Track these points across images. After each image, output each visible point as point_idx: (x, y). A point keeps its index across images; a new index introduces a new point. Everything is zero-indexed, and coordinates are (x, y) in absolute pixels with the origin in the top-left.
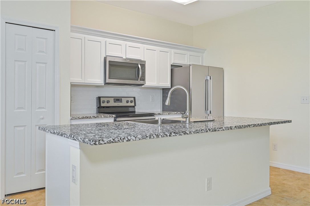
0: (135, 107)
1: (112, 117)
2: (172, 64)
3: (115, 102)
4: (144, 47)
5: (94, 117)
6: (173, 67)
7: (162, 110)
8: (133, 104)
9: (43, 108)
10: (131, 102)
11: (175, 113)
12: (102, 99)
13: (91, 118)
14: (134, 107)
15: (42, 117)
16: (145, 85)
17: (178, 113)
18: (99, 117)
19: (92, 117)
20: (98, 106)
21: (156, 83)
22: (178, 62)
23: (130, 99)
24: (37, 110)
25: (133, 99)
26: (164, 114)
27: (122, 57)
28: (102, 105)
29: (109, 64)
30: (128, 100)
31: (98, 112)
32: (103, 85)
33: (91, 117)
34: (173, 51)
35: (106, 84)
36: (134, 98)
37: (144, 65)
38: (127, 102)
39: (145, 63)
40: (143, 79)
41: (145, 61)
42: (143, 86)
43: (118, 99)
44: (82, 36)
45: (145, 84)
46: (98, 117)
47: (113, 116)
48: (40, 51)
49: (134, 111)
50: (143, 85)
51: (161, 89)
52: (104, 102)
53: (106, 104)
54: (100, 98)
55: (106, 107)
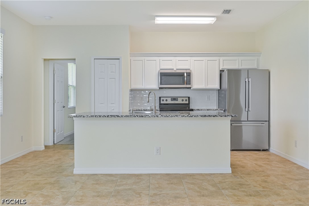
0: (189, 104)
2: (221, 70)
3: (172, 100)
7: (218, 107)
8: (187, 102)
9: (113, 104)
15: (113, 109)
21: (203, 86)
22: (228, 67)
24: (110, 105)
25: (187, 98)
27: (173, 69)
28: (162, 102)
29: (161, 75)
32: (158, 89)
34: (222, 58)
36: (189, 98)
37: (190, 72)
38: (183, 100)
40: (189, 83)
42: (191, 89)
43: (174, 99)
44: (143, 58)
45: (193, 87)
48: (112, 72)
49: (189, 107)
51: (217, 90)
52: (163, 100)
53: (165, 102)
54: (160, 98)
55: (164, 104)
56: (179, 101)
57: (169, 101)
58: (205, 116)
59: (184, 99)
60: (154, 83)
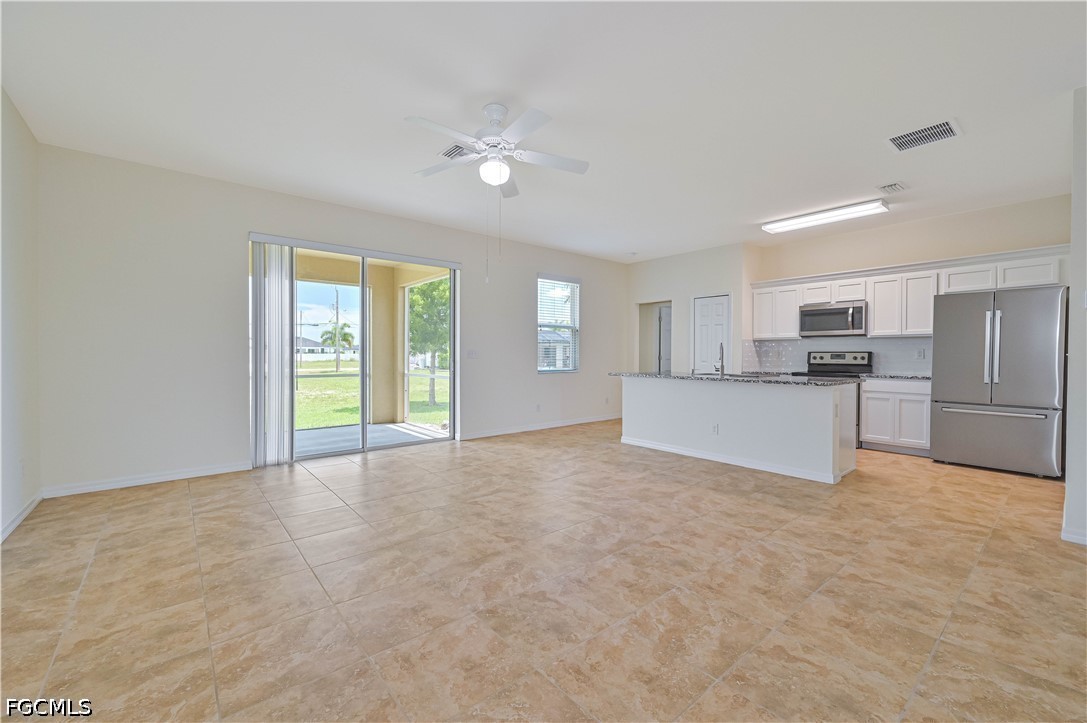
8: (865, 362)
10: (862, 359)
21: (896, 331)
25: (865, 355)
27: (830, 302)
28: (812, 361)
32: (800, 338)
34: (946, 271)
36: (870, 353)
37: (862, 306)
38: (855, 358)
42: (869, 337)
43: (838, 356)
44: (772, 289)
48: (717, 315)
52: (815, 358)
53: (818, 361)
54: (810, 353)
55: (819, 364)
56: (849, 360)
57: (828, 360)
58: (770, 382)
59: (859, 356)
60: (792, 329)
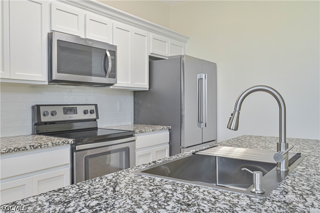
0: (97, 120)
1: (68, 143)
2: (150, 55)
3: (65, 113)
4: (113, 24)
5: (33, 146)
6: (152, 59)
7: (133, 122)
8: (94, 116)
10: (91, 113)
11: (161, 128)
12: (42, 109)
13: (27, 150)
14: (95, 120)
16: (114, 85)
17: (164, 128)
18: (43, 146)
19: (28, 147)
20: (36, 122)
21: (130, 83)
22: (159, 52)
23: (89, 108)
25: (93, 108)
26: (147, 131)
27: (80, 36)
28: (44, 119)
29: (59, 46)
30: (87, 110)
31: (35, 133)
32: (47, 83)
33: (25, 148)
34: (151, 35)
35: (51, 81)
36: (96, 106)
37: (115, 52)
38: (85, 114)
39: (116, 49)
40: (113, 75)
41: (116, 46)
42: (111, 87)
45: (116, 83)
46: (41, 146)
47: (70, 142)
49: (95, 127)
50: (112, 85)
51: (131, 91)
52: (46, 114)
53: (50, 118)
56: (81, 114)
